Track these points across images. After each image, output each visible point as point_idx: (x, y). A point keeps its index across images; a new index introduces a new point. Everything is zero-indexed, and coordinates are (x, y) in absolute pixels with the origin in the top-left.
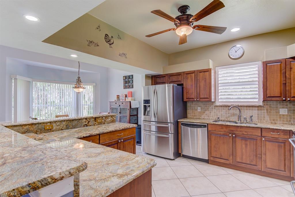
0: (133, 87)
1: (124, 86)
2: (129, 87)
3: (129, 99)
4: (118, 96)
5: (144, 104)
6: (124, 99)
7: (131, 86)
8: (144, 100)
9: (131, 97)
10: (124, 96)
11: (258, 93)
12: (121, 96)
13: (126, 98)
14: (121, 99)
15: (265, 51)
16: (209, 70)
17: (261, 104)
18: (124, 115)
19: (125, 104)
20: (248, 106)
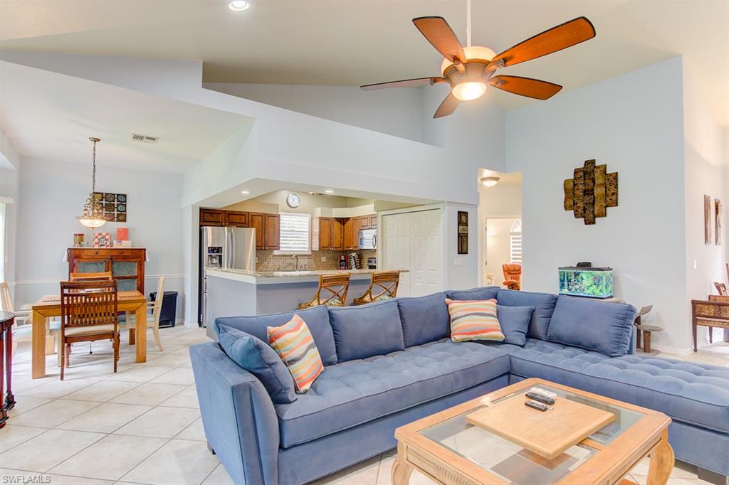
2: (113, 218)
3: (126, 244)
5: (209, 253)
6: (108, 243)
7: (121, 218)
8: (209, 248)
9: (127, 240)
10: (107, 237)
11: (307, 243)
12: (97, 237)
13: (115, 242)
14: (96, 244)
15: (320, 208)
16: (278, 216)
17: (310, 253)
18: (127, 275)
19: (130, 254)
20: (302, 255)
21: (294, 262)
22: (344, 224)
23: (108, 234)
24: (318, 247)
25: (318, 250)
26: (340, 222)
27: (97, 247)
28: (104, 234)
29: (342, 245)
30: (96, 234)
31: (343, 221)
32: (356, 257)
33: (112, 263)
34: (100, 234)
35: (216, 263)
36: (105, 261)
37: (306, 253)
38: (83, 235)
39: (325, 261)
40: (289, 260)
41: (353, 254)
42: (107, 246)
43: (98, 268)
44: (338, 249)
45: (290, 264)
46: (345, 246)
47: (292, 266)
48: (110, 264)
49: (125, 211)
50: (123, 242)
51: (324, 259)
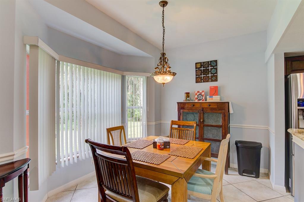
0: (216, 80)
1: (196, 78)
2: (206, 80)
3: (216, 99)
4: (188, 94)
5: (299, 106)
6: (203, 98)
7: (214, 78)
8: (299, 100)
9: (217, 95)
10: (203, 94)
12: (196, 94)
13: (208, 97)
14: (196, 99)
18: (214, 124)
19: (216, 107)
23: (203, 91)
27: (196, 101)
28: (201, 91)
30: (196, 92)
33: (203, 113)
34: (198, 92)
36: (199, 112)
38: (189, 93)
42: (203, 100)
43: (195, 117)
49: (216, 73)
50: (214, 97)
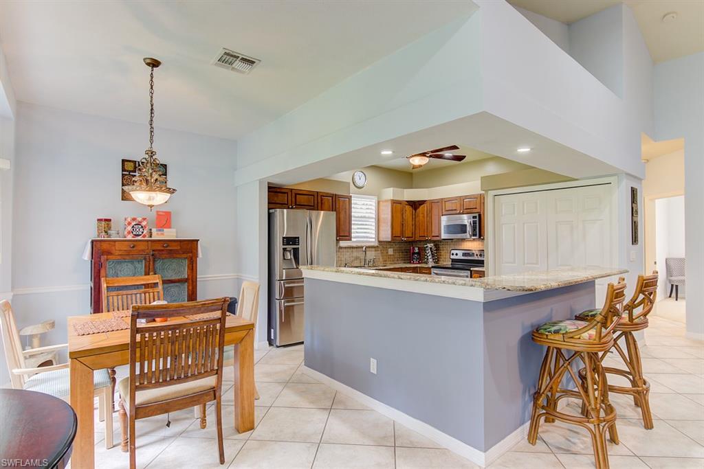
5: (283, 245)
6: (145, 232)
8: (284, 238)
9: (169, 227)
10: (144, 224)
11: (374, 232)
12: (129, 224)
13: (154, 230)
14: (129, 233)
15: (392, 189)
16: (350, 198)
17: (376, 244)
18: (174, 278)
19: (179, 248)
20: (369, 247)
21: (361, 255)
22: (416, 209)
23: (144, 219)
24: (390, 236)
25: (390, 240)
26: (412, 206)
27: (130, 237)
28: (140, 219)
29: (414, 233)
30: (129, 220)
31: (415, 205)
32: (434, 248)
33: (154, 261)
34: (134, 219)
35: (291, 259)
36: (145, 259)
37: (372, 244)
38: (110, 220)
39: (392, 253)
40: (355, 253)
41: (429, 245)
42: (144, 236)
43: (135, 268)
44: (410, 239)
45: (357, 258)
46: (417, 235)
47: (358, 261)
48: (151, 263)
50: (165, 230)
51: (391, 251)
